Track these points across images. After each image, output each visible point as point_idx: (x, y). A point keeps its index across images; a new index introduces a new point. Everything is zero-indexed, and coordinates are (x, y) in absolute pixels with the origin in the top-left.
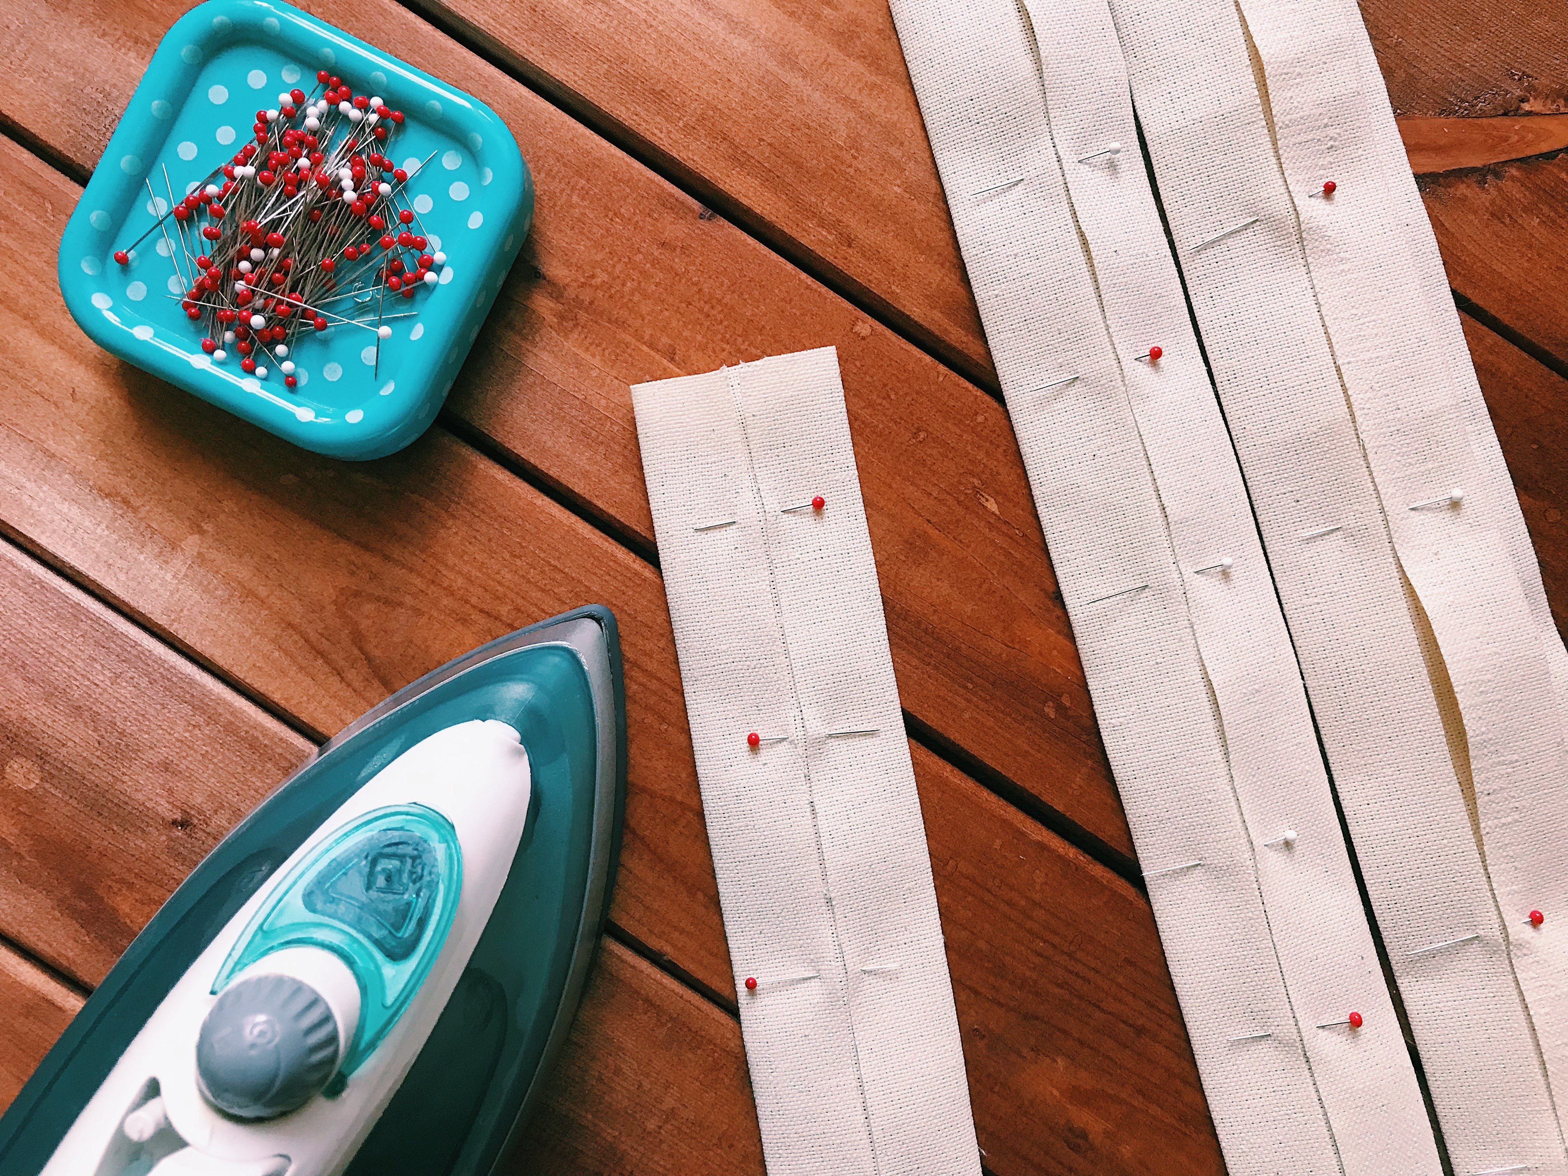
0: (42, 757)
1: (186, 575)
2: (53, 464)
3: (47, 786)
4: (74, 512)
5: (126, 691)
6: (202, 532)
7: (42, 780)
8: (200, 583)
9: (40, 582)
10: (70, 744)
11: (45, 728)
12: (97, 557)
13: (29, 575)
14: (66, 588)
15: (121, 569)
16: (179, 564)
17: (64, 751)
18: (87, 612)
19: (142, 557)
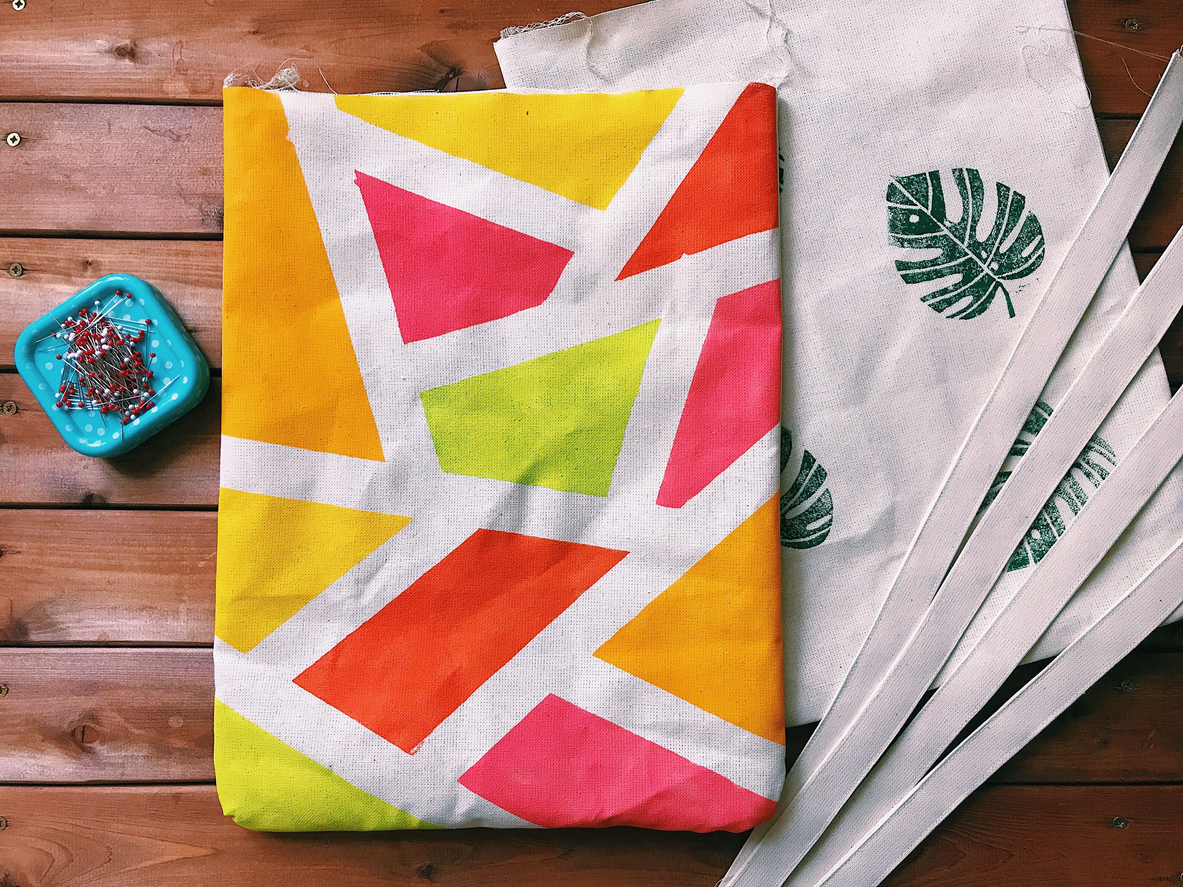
0: (179, 712)
1: (188, 619)
2: (117, 610)
3: (187, 720)
4: (135, 622)
5: (193, 672)
6: (184, 601)
7: (184, 720)
8: (195, 619)
9: (139, 653)
10: (185, 702)
11: (173, 702)
12: (153, 632)
13: (134, 654)
14: (149, 650)
15: (164, 631)
16: (183, 617)
17: (184, 705)
18: (163, 654)
19: (168, 623)
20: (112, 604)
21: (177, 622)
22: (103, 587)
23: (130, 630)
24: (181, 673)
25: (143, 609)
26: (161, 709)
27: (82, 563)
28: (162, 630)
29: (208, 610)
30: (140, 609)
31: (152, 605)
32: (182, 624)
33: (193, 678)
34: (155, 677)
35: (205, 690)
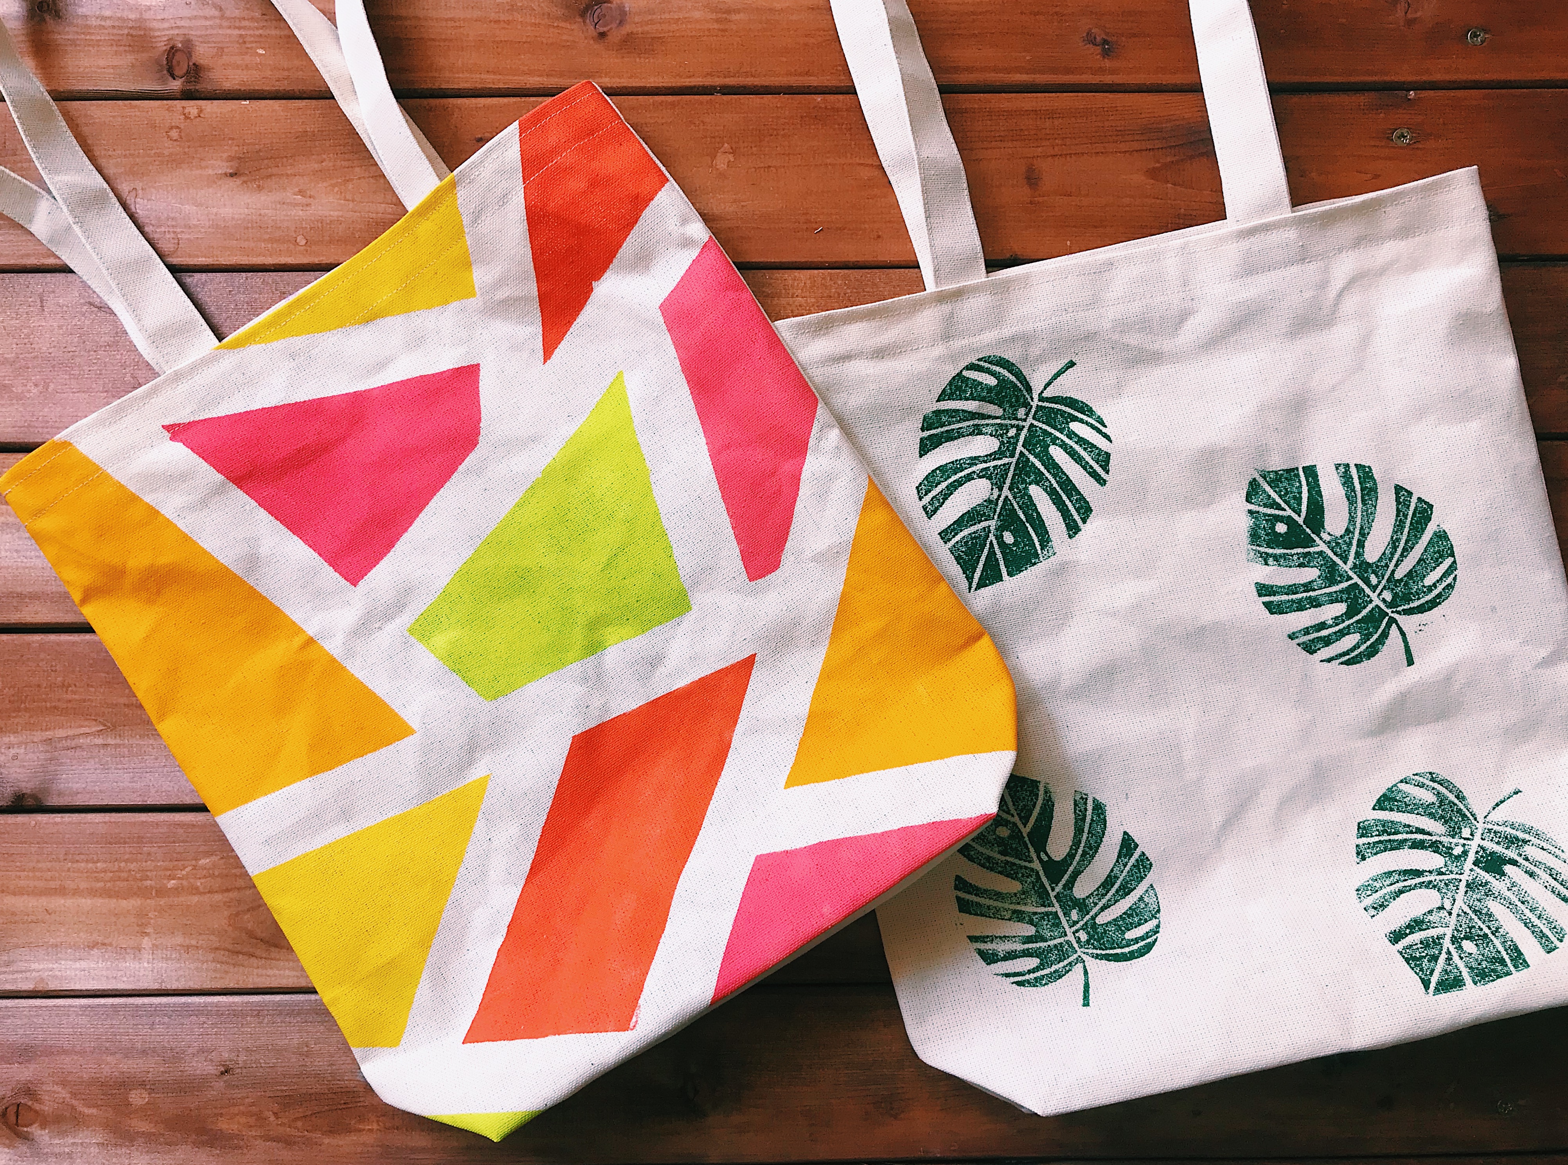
20: (52, 940)
21: (140, 963)
22: (40, 918)
23: (76, 975)
24: (145, 1030)
25: (93, 947)
26: (119, 1080)
27: (12, 887)
28: (120, 973)
29: (180, 945)
30: (88, 947)
31: (106, 941)
32: (146, 965)
33: (162, 1037)
34: (110, 1037)
35: (177, 1053)
